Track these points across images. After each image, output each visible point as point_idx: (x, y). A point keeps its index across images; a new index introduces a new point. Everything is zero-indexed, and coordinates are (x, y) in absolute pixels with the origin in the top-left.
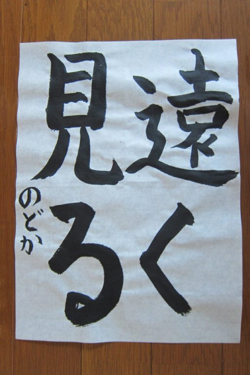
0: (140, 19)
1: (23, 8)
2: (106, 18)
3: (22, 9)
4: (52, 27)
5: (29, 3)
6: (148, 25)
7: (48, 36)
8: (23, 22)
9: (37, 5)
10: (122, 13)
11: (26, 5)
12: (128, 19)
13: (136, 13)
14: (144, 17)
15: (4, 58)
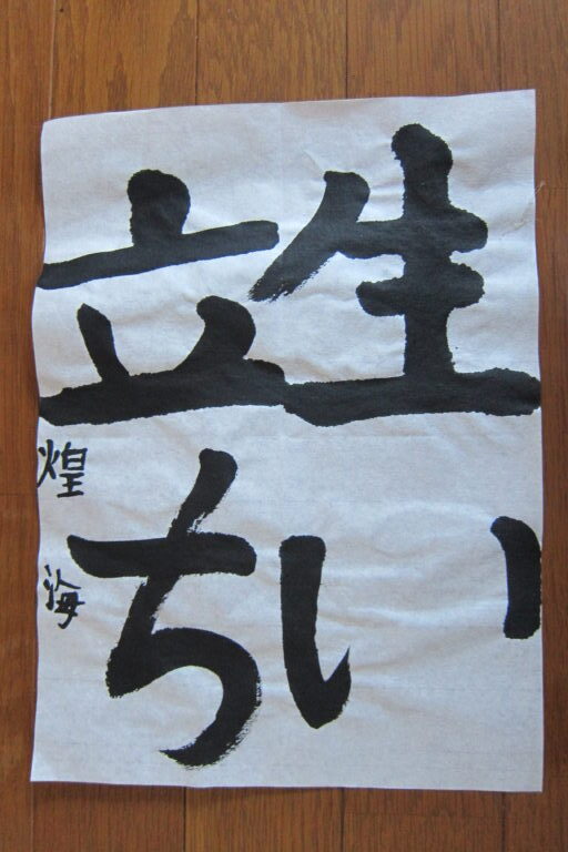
0: (315, 38)
1: (57, 19)
2: (240, 38)
3: (54, 19)
4: (120, 58)
5: (69, 8)
6: (334, 52)
7: (111, 78)
8: (56, 49)
9: (86, 9)
10: (277, 25)
11: (62, 10)
12: (289, 39)
13: (307, 26)
14: (324, 34)
15: (14, 131)
